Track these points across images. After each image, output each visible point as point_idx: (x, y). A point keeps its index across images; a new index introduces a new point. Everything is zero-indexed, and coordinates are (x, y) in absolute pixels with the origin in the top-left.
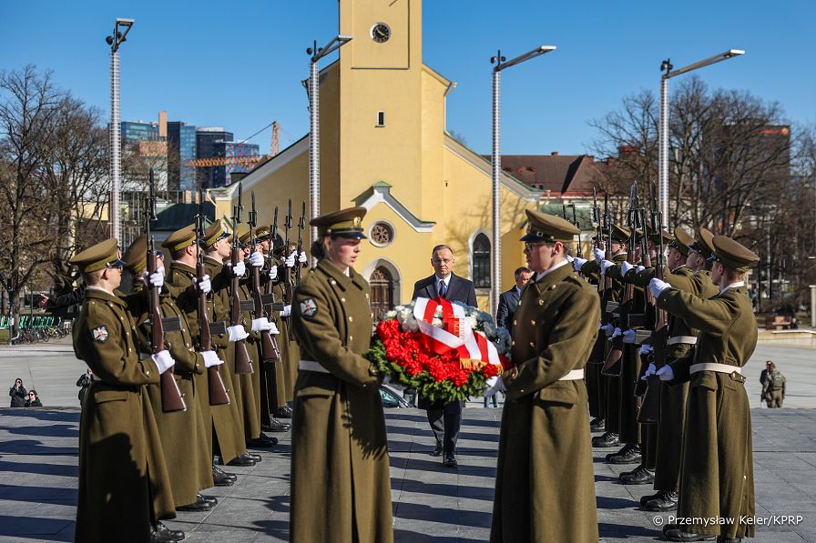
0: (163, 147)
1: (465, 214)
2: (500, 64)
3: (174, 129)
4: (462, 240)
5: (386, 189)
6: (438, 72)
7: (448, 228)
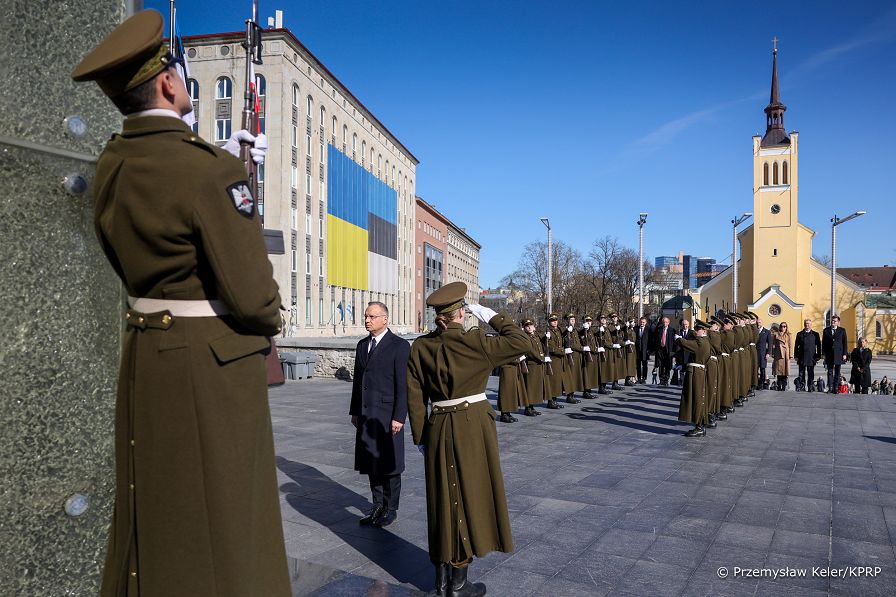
0: (680, 269)
1: (823, 299)
2: (836, 222)
3: (686, 259)
4: (821, 313)
5: (777, 288)
6: (808, 227)
7: (813, 306)
